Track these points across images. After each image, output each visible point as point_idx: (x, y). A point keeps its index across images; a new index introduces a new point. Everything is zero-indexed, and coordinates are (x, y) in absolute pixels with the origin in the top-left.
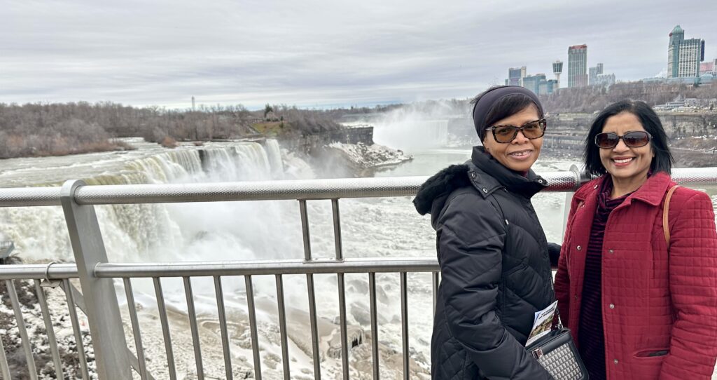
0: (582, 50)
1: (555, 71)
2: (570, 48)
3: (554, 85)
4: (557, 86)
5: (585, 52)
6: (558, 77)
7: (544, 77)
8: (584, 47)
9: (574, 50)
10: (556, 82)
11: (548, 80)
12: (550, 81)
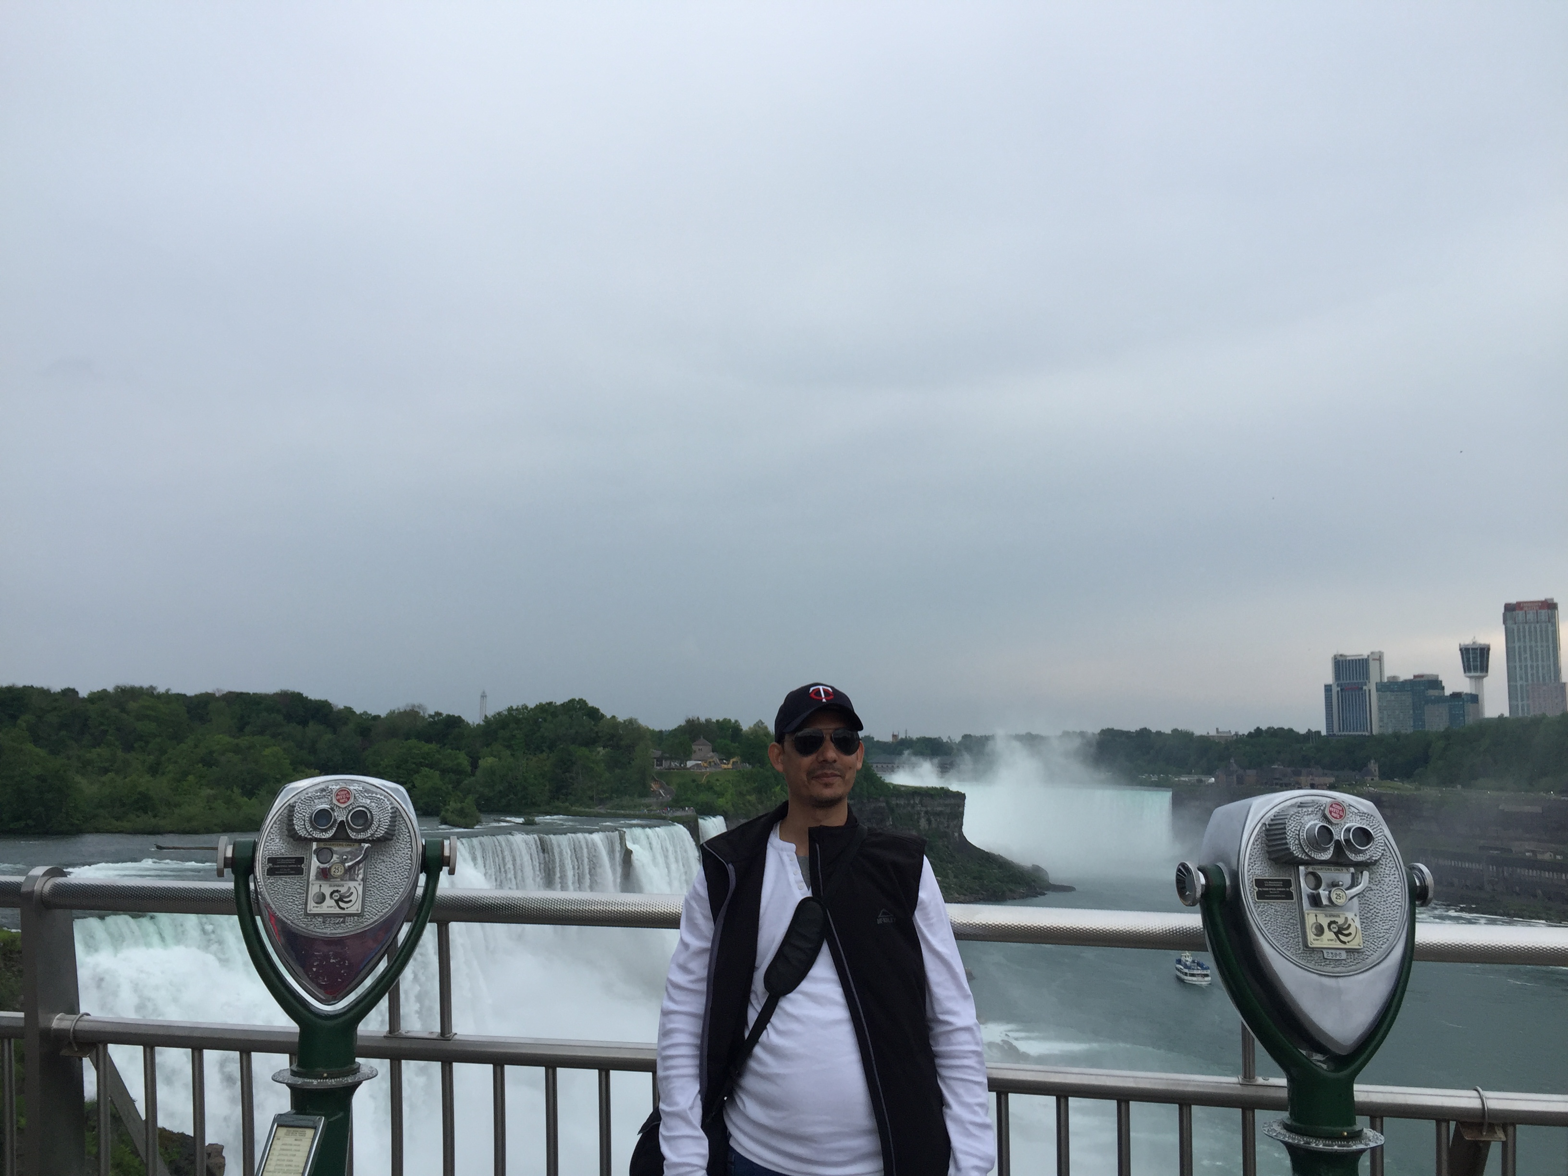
0: (1544, 613)
1: (1467, 668)
2: (1510, 609)
3: (1470, 707)
4: (1479, 710)
5: (1552, 621)
6: (1480, 686)
7: (1435, 683)
8: (1550, 606)
9: (1520, 614)
10: (1474, 699)
11: (1448, 692)
12: (1456, 696)
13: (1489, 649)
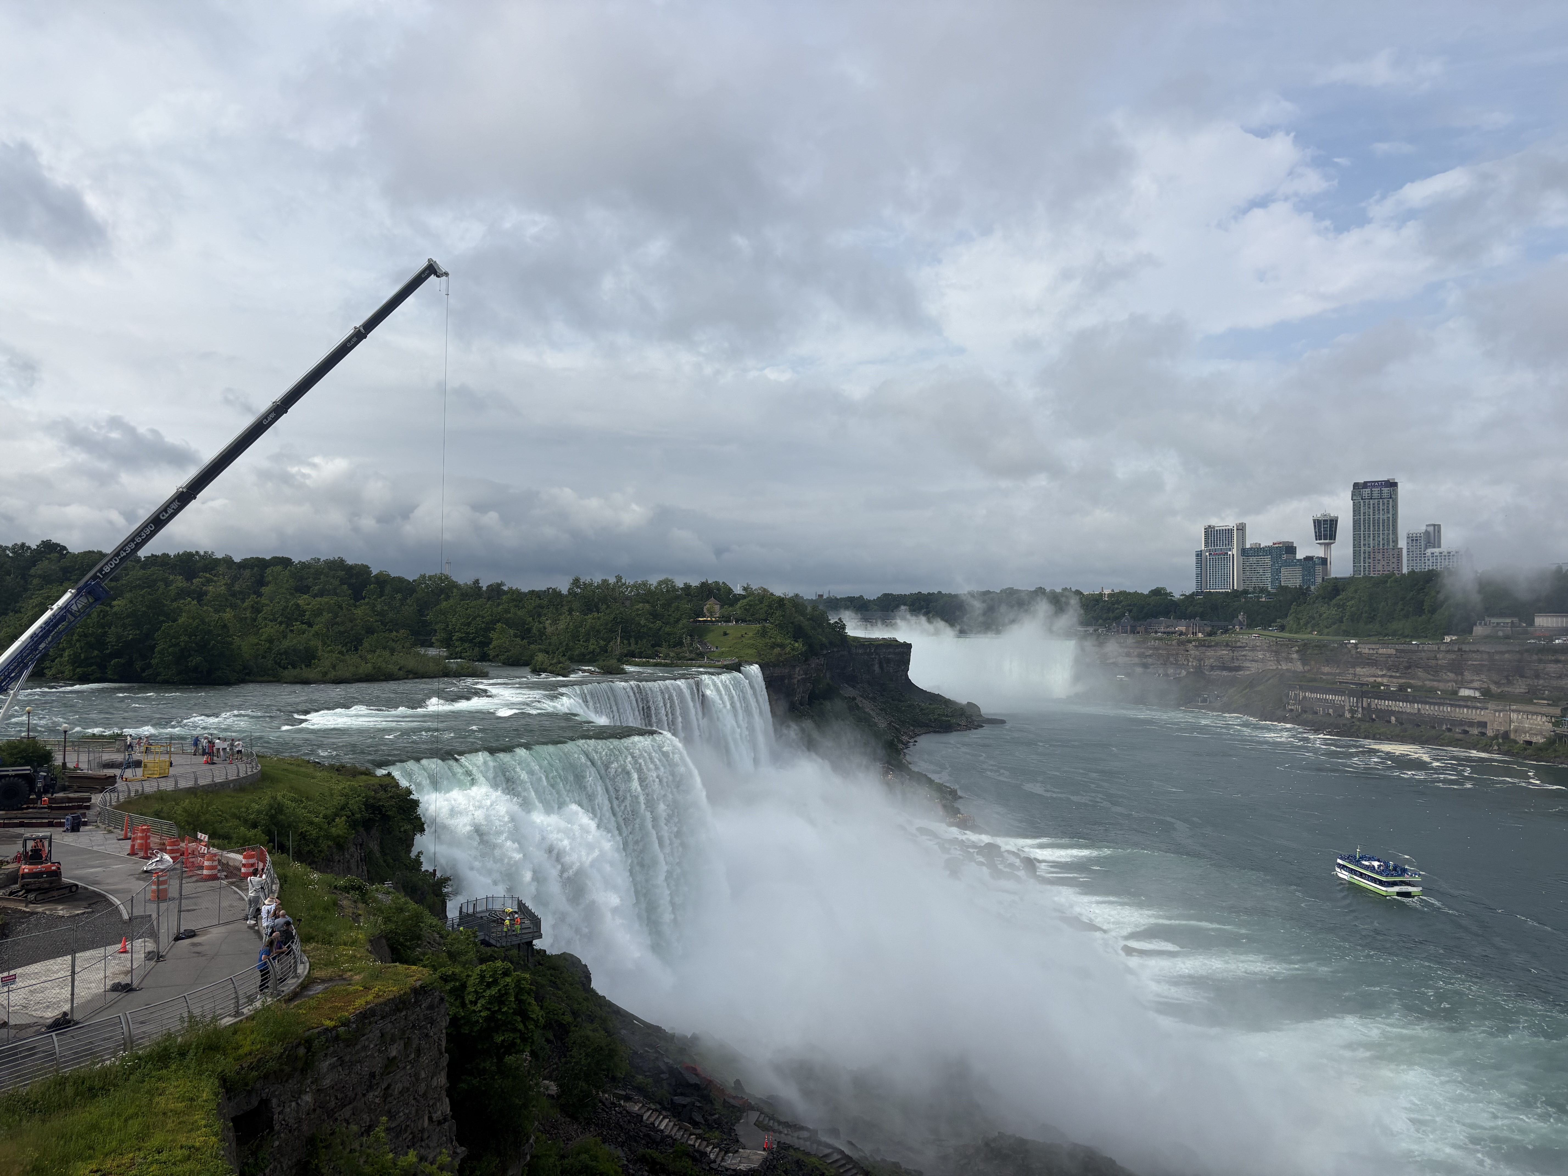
0: (1385, 490)
1: (1318, 537)
2: (1358, 487)
3: (1319, 569)
4: (1326, 572)
5: (1393, 496)
6: (1329, 551)
8: (1391, 485)
9: (1366, 491)
10: (1324, 561)
12: (1309, 559)
13: (1337, 521)
